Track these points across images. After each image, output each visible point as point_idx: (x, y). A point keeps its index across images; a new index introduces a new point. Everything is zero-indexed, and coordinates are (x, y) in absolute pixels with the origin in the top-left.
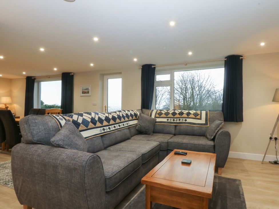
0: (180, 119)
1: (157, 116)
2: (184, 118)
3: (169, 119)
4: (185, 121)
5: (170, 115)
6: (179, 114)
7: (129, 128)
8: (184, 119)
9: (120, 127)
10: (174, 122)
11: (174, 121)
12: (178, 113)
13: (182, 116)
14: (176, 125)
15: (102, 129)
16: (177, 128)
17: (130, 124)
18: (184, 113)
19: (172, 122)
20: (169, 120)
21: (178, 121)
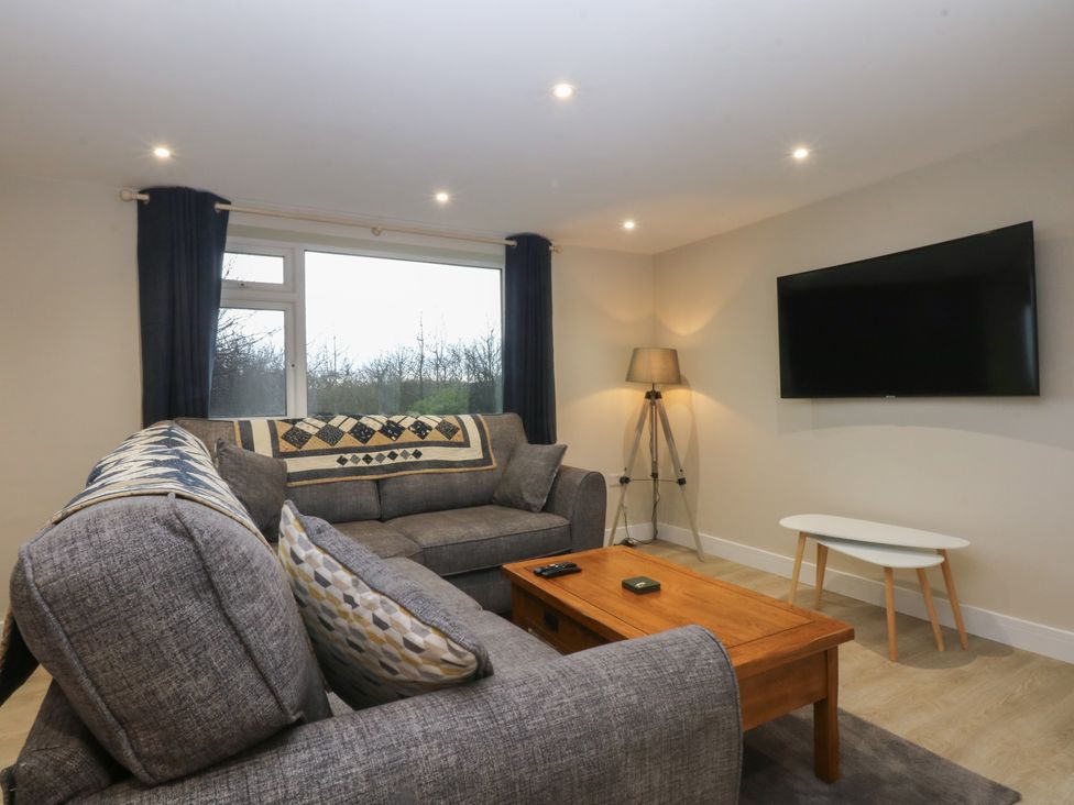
0: (395, 451)
1: (285, 446)
2: (410, 445)
3: (348, 456)
4: (414, 459)
5: (348, 441)
6: (384, 431)
8: (411, 451)
10: (371, 467)
11: (368, 463)
12: (377, 427)
13: (397, 437)
14: (380, 477)
16: (387, 488)
18: (403, 429)
19: (364, 468)
20: (346, 460)
21: (387, 461)
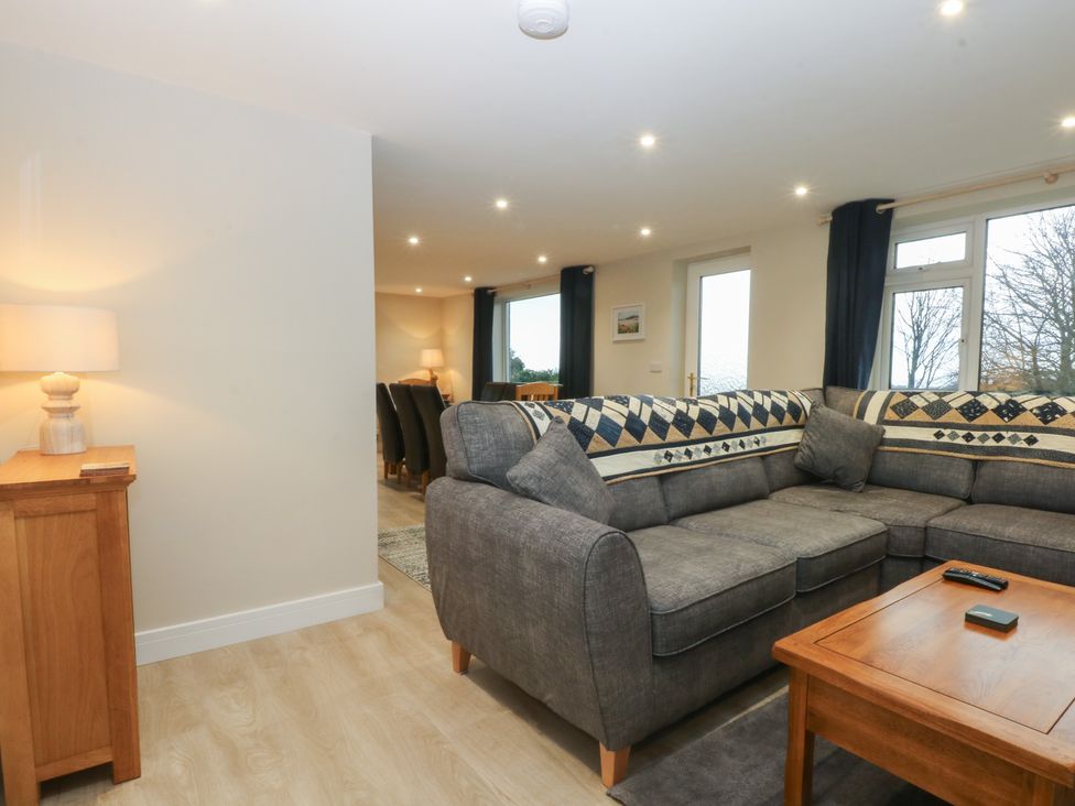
0: (1004, 433)
1: (890, 415)
2: (1025, 429)
3: (947, 432)
4: (1025, 445)
5: (953, 416)
6: (998, 411)
7: (762, 457)
8: (1024, 435)
9: (727, 450)
10: (972, 447)
11: (968, 441)
12: (994, 404)
13: (1011, 419)
14: (977, 457)
15: (663, 455)
16: (984, 471)
17: (768, 444)
18: (1024, 410)
19: (960, 445)
20: (943, 435)
21: (991, 443)
